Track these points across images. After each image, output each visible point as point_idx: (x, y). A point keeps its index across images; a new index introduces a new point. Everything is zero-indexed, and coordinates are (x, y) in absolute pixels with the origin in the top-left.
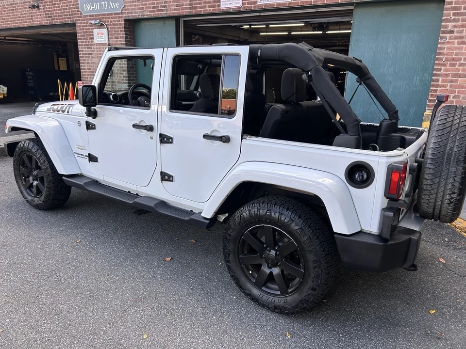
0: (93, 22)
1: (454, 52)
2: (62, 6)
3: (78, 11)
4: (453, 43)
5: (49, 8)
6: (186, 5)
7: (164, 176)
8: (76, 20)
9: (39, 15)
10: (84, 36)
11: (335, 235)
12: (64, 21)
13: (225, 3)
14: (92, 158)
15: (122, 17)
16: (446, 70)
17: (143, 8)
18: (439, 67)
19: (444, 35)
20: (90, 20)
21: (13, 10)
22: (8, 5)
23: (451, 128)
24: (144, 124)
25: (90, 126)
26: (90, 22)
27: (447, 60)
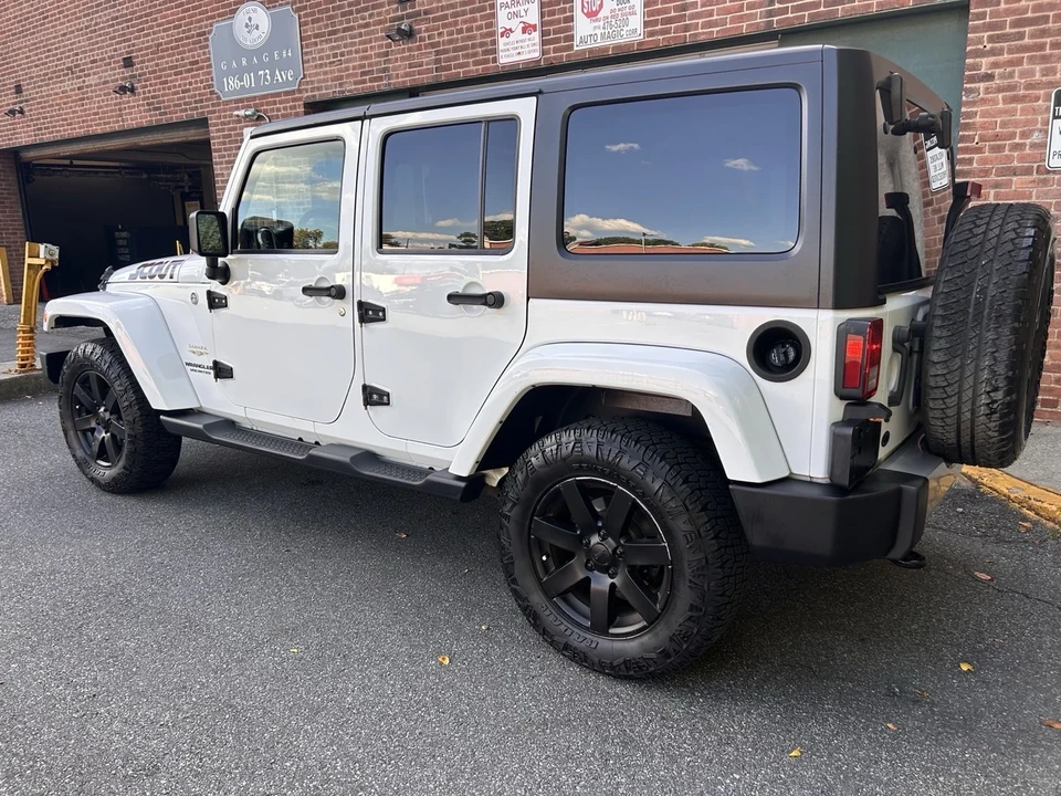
0: (242, 113)
1: (999, 120)
2: (180, 86)
3: (212, 93)
4: (995, 101)
5: (154, 91)
6: (428, 64)
7: (371, 394)
8: (209, 112)
9: (134, 107)
10: (224, 143)
11: (731, 487)
12: (184, 116)
13: (508, 53)
14: (222, 371)
15: (300, 99)
16: (984, 161)
17: (341, 77)
18: (967, 156)
19: (973, 85)
20: (237, 108)
21: (83, 99)
22: (74, 90)
23: (982, 247)
24: (325, 285)
25: (215, 302)
26: (236, 113)
27: (982, 139)
